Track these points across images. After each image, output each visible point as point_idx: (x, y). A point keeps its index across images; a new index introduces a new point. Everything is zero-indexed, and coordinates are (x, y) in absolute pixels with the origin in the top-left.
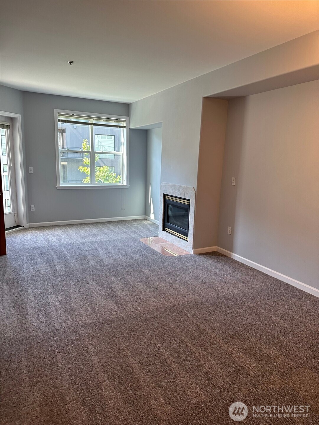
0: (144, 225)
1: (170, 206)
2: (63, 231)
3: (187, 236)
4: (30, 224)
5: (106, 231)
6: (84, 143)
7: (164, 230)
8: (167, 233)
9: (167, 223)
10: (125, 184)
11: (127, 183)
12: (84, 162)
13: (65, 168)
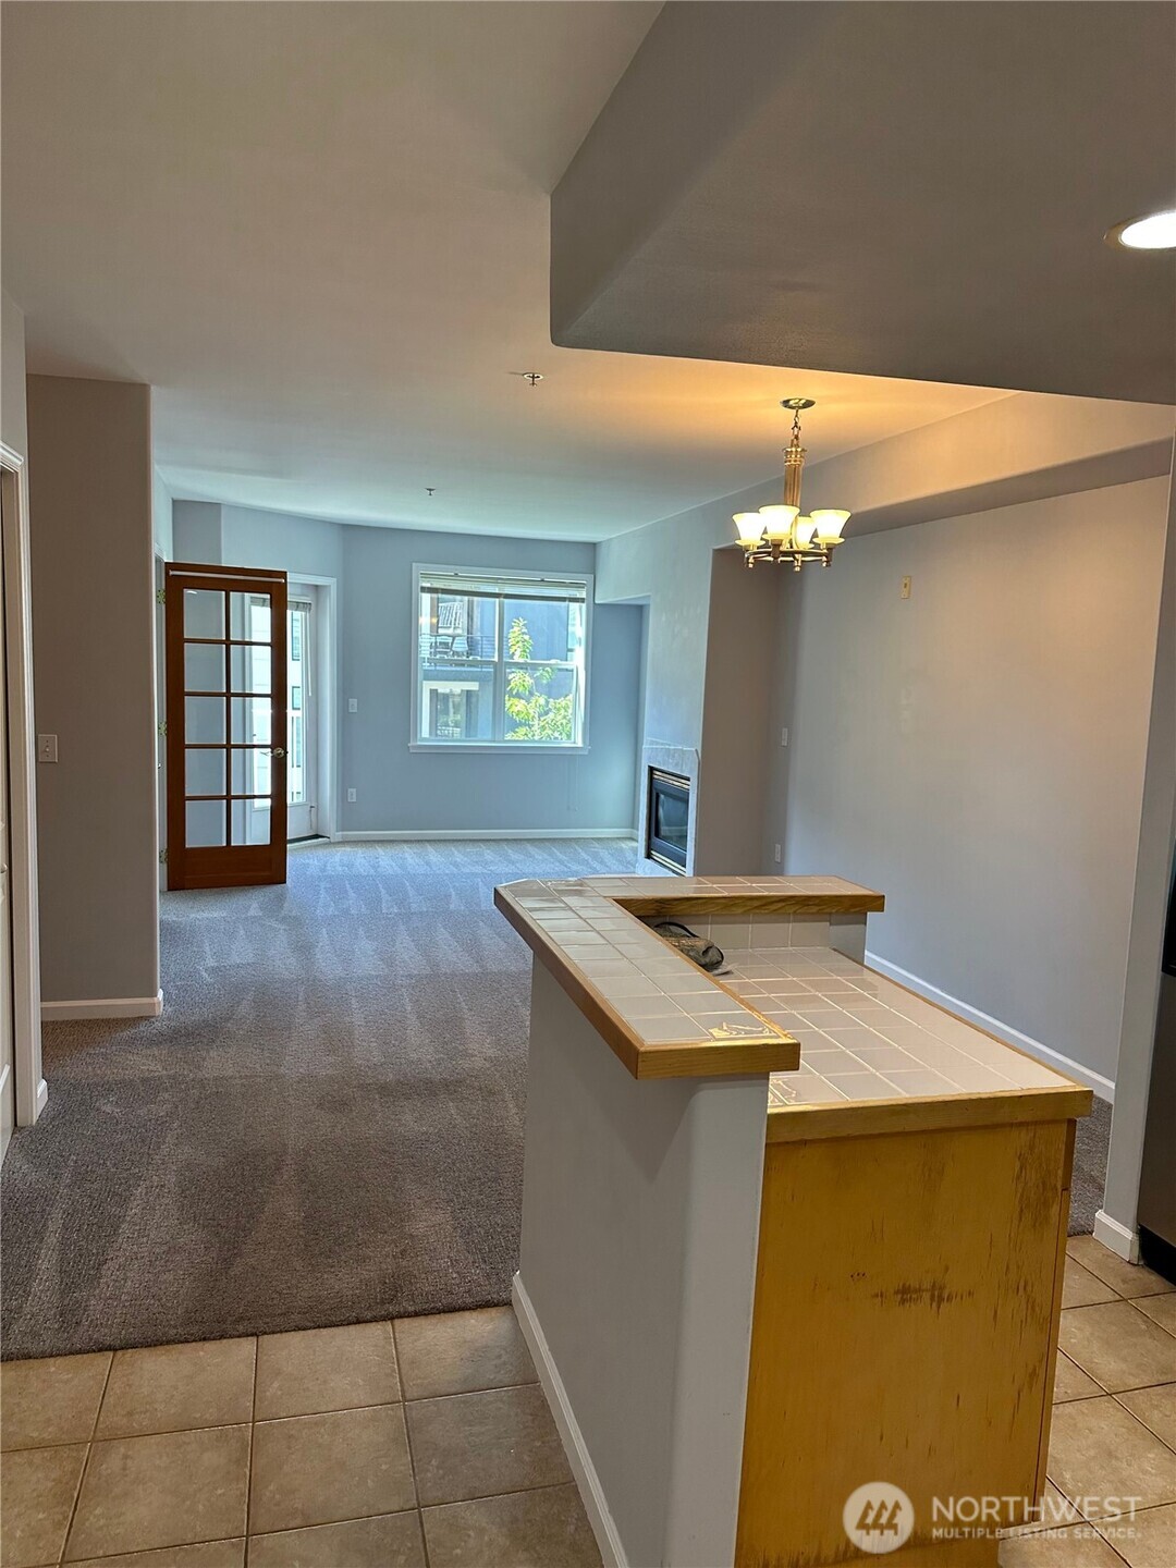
0: (622, 850)
1: (662, 796)
2: (415, 850)
3: (684, 866)
4: (345, 833)
5: (514, 856)
6: (516, 629)
7: (649, 856)
8: (656, 865)
9: (655, 840)
10: (580, 744)
11: (584, 742)
12: (512, 684)
13: (474, 700)
